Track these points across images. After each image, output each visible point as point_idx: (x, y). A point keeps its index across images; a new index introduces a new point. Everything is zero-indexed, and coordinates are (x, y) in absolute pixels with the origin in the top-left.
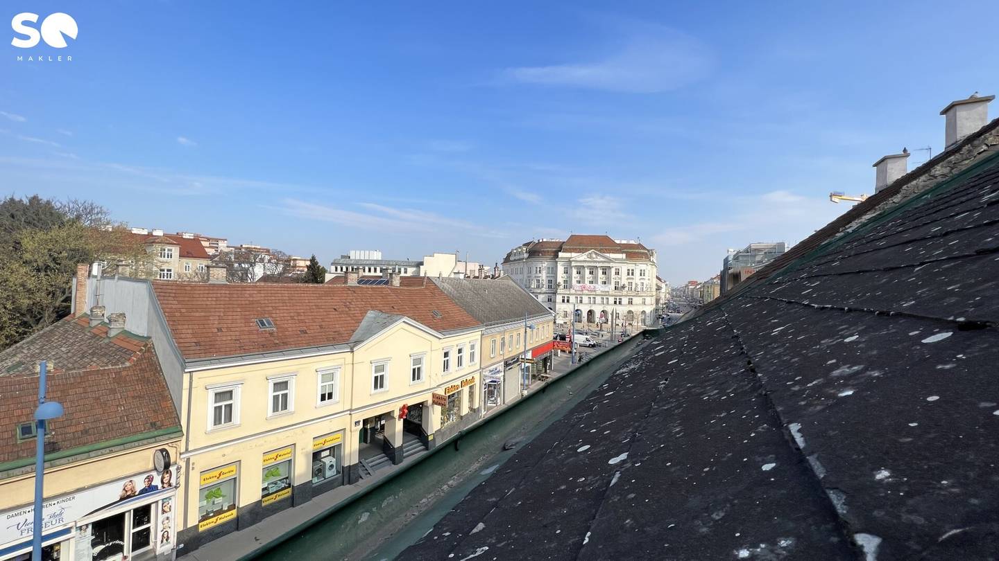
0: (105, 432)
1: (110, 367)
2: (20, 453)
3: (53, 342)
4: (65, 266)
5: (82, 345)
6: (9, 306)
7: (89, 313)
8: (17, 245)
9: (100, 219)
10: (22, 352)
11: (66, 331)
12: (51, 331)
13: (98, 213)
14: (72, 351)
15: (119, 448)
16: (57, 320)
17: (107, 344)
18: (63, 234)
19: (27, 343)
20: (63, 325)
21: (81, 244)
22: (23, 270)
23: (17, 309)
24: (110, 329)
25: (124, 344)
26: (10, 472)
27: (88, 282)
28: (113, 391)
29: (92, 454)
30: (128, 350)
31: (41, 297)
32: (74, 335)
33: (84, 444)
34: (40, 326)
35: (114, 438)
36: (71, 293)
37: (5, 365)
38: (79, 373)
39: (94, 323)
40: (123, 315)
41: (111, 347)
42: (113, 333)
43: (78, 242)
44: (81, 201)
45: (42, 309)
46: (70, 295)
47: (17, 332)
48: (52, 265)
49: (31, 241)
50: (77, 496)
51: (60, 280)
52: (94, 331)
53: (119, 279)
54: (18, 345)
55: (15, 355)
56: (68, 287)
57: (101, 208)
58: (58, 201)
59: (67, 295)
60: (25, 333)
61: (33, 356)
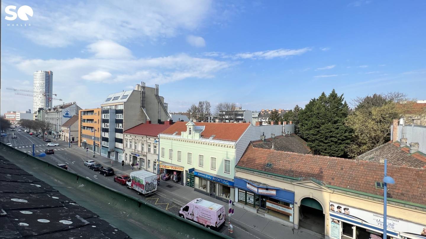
0: (412, 198)
1: (413, 168)
2: (377, 192)
3: (384, 151)
4: (388, 121)
5: (397, 155)
6: (368, 136)
7: (399, 141)
8: (370, 113)
9: (402, 99)
10: (374, 154)
11: (390, 148)
12: (383, 147)
13: (401, 97)
14: (393, 157)
15: (420, 209)
16: (385, 143)
17: (410, 157)
18: (386, 107)
19: (375, 150)
20: (388, 145)
21: (394, 111)
22: (372, 122)
23: (371, 137)
24: (411, 149)
25: (419, 158)
26: (374, 198)
27: (398, 127)
28: (415, 180)
29: (406, 206)
30: (422, 161)
31: (379, 132)
32: (393, 150)
33: (403, 200)
34: (378, 144)
35: (417, 203)
36: (390, 131)
37: (368, 157)
38: (398, 167)
39: (402, 146)
40: (418, 144)
41: (412, 158)
42: (412, 152)
43: (392, 110)
44: (393, 92)
45: (379, 137)
46: (390, 133)
47: (371, 146)
48: (383, 120)
49: (375, 111)
50: (400, 221)
51: (386, 126)
52: (403, 149)
53: (414, 126)
54: (372, 150)
55: (371, 154)
56: (389, 129)
57: (402, 94)
58: (384, 94)
59: (388, 132)
60: (373, 146)
61: (377, 156)
